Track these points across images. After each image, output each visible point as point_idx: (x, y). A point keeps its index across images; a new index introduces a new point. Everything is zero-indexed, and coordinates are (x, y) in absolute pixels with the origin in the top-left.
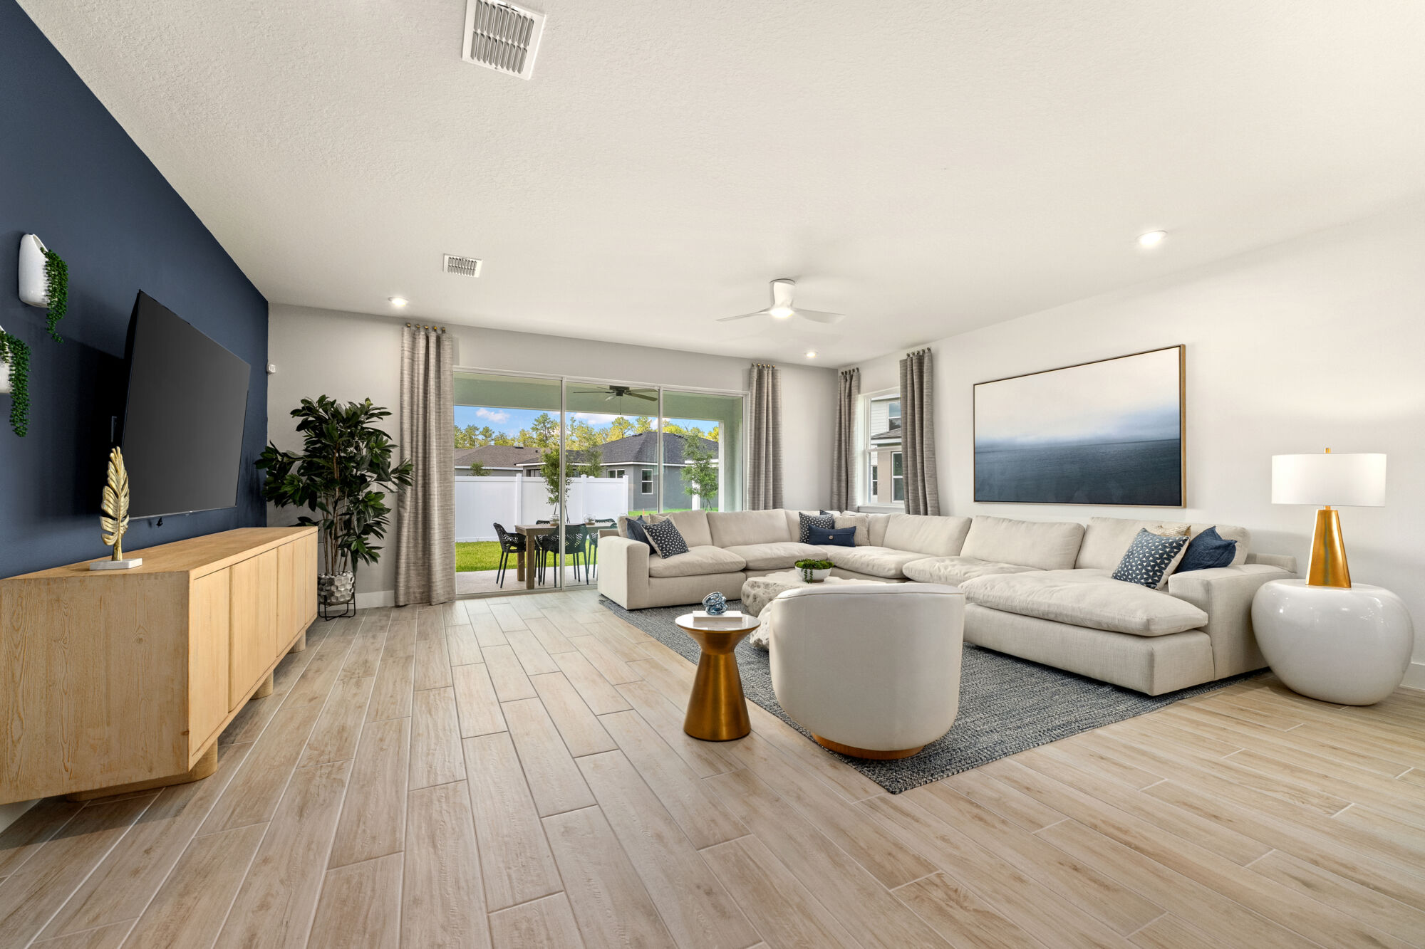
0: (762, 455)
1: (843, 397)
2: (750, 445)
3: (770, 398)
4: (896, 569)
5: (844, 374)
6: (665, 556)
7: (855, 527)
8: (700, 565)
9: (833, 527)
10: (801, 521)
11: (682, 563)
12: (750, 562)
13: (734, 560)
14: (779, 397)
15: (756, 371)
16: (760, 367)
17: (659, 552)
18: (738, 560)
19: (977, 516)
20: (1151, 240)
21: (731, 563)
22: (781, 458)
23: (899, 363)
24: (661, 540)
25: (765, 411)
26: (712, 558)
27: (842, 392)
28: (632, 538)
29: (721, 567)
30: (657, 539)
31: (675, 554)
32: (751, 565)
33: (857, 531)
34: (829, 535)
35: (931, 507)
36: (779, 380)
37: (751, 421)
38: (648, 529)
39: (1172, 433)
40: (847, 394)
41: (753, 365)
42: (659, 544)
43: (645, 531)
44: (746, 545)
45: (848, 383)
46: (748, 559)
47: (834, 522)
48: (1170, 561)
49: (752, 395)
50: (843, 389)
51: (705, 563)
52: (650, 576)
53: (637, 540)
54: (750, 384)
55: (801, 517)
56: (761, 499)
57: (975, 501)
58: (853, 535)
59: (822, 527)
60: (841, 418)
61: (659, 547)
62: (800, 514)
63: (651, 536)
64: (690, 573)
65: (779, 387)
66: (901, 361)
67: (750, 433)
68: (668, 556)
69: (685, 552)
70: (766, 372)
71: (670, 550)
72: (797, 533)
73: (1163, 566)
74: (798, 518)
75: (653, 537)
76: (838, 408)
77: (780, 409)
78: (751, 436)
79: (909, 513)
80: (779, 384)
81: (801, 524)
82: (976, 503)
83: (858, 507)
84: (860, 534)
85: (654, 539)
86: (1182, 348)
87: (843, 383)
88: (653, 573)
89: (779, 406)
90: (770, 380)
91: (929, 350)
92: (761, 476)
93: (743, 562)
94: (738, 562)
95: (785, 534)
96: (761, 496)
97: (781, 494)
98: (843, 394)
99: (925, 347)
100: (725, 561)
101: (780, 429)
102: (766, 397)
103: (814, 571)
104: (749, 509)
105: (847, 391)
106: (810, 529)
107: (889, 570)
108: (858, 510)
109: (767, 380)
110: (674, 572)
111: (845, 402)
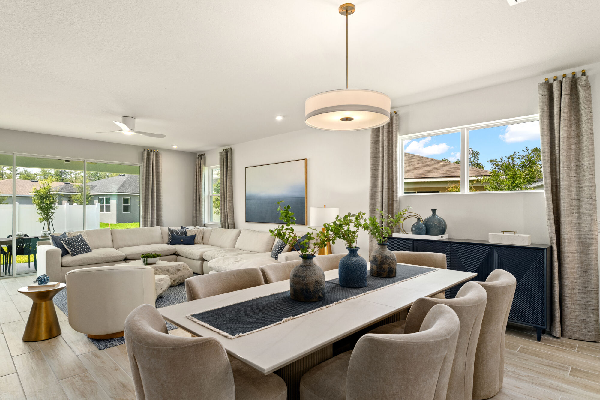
0: (149, 198)
1: (197, 168)
2: (143, 192)
3: (155, 167)
4: (200, 256)
5: (200, 156)
6: (73, 255)
7: (195, 235)
8: (96, 259)
9: (186, 235)
10: (169, 232)
11: (84, 258)
12: (128, 255)
13: (118, 255)
14: (161, 167)
15: (146, 153)
16: (150, 151)
17: (70, 253)
18: (120, 255)
19: (243, 229)
20: (279, 118)
21: (116, 256)
22: (162, 199)
23: (219, 153)
24: (72, 246)
25: (151, 175)
26: (104, 254)
27: (197, 165)
28: (55, 246)
29: (110, 259)
30: (69, 246)
31: (81, 253)
32: (128, 257)
33: (197, 237)
34: (181, 239)
35: (230, 224)
36: (160, 158)
37: (143, 180)
38: (64, 241)
39: (303, 194)
40: (199, 167)
41: (145, 150)
42: (70, 249)
43: (62, 242)
44: (135, 246)
45: (200, 161)
46: (127, 254)
47: (186, 233)
48: (284, 248)
49: (144, 166)
50: (197, 164)
51: (99, 257)
52: (62, 266)
53: (58, 247)
54: (142, 160)
55: (169, 230)
56: (149, 221)
57: (246, 222)
58: (194, 239)
59: (180, 235)
60: (197, 178)
61: (70, 250)
62: (169, 229)
63: (65, 244)
64: (88, 263)
65: (160, 162)
66: (220, 153)
67: (143, 186)
68: (75, 255)
69: (89, 252)
70: (152, 154)
71: (77, 251)
72: (166, 239)
73: (281, 250)
74: (168, 231)
75: (67, 245)
76: (196, 173)
77: (161, 173)
78: (143, 187)
79: (222, 228)
80: (160, 160)
81: (169, 234)
82: (247, 223)
83: (205, 224)
84: (198, 239)
85: (67, 246)
86: (306, 160)
87: (197, 161)
88: (64, 264)
89: (161, 172)
90: (155, 158)
91: (231, 148)
92: (149, 209)
93: (123, 256)
94: (120, 256)
95: (159, 239)
96: (149, 219)
97: (161, 218)
98: (197, 167)
99: (229, 147)
100: (112, 255)
101: (161, 184)
102: (152, 167)
103: (148, 259)
104: (142, 227)
105: (199, 165)
106: (172, 236)
107: (198, 256)
108: (205, 226)
109: (153, 157)
110: (78, 263)
111: (198, 171)
